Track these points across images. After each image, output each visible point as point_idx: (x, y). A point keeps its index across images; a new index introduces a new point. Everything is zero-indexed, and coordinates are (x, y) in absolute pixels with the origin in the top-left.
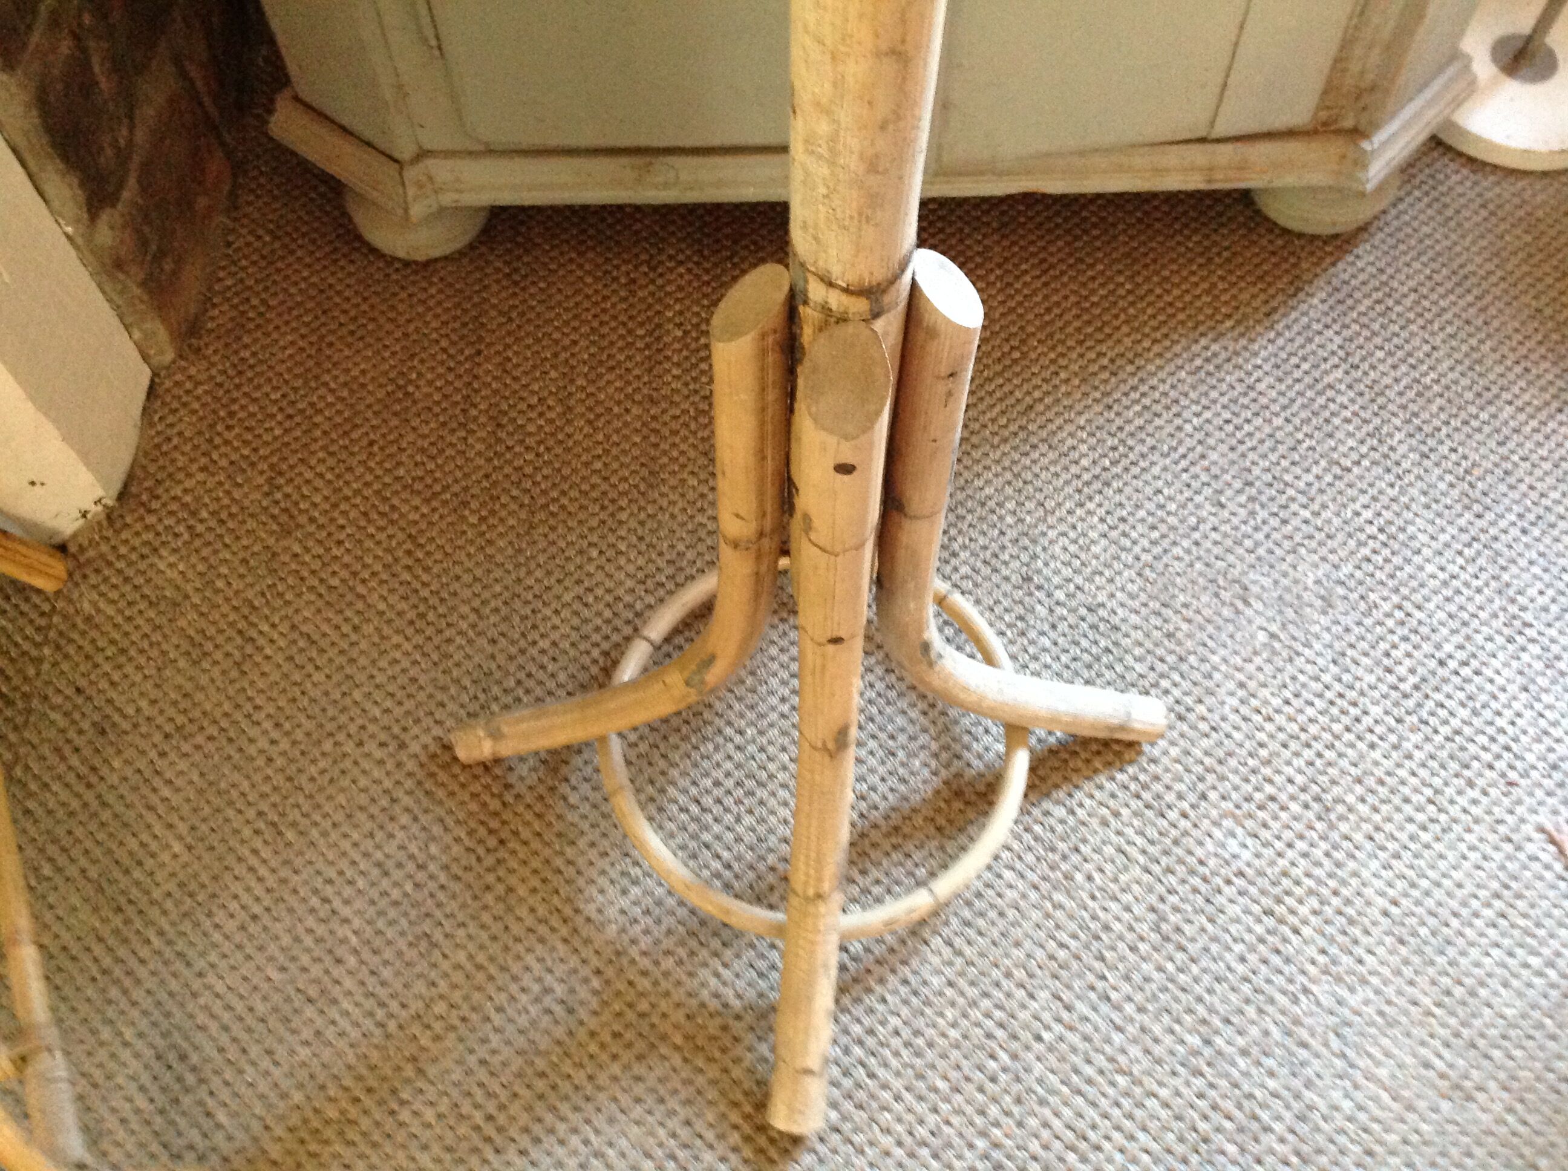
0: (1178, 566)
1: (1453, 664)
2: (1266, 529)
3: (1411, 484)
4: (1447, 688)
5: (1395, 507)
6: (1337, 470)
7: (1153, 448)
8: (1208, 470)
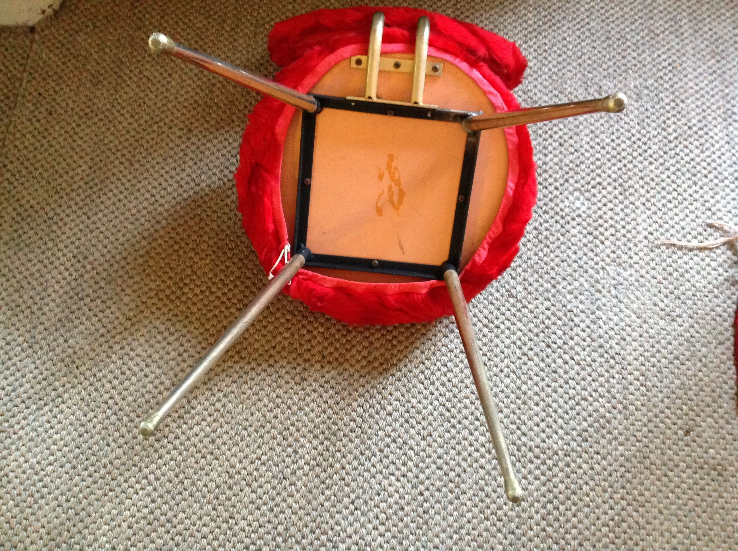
0: (569, 75)
1: (695, 129)
2: (614, 60)
3: (687, 44)
4: (691, 140)
5: (678, 54)
6: (652, 35)
7: (564, 18)
8: (590, 30)
